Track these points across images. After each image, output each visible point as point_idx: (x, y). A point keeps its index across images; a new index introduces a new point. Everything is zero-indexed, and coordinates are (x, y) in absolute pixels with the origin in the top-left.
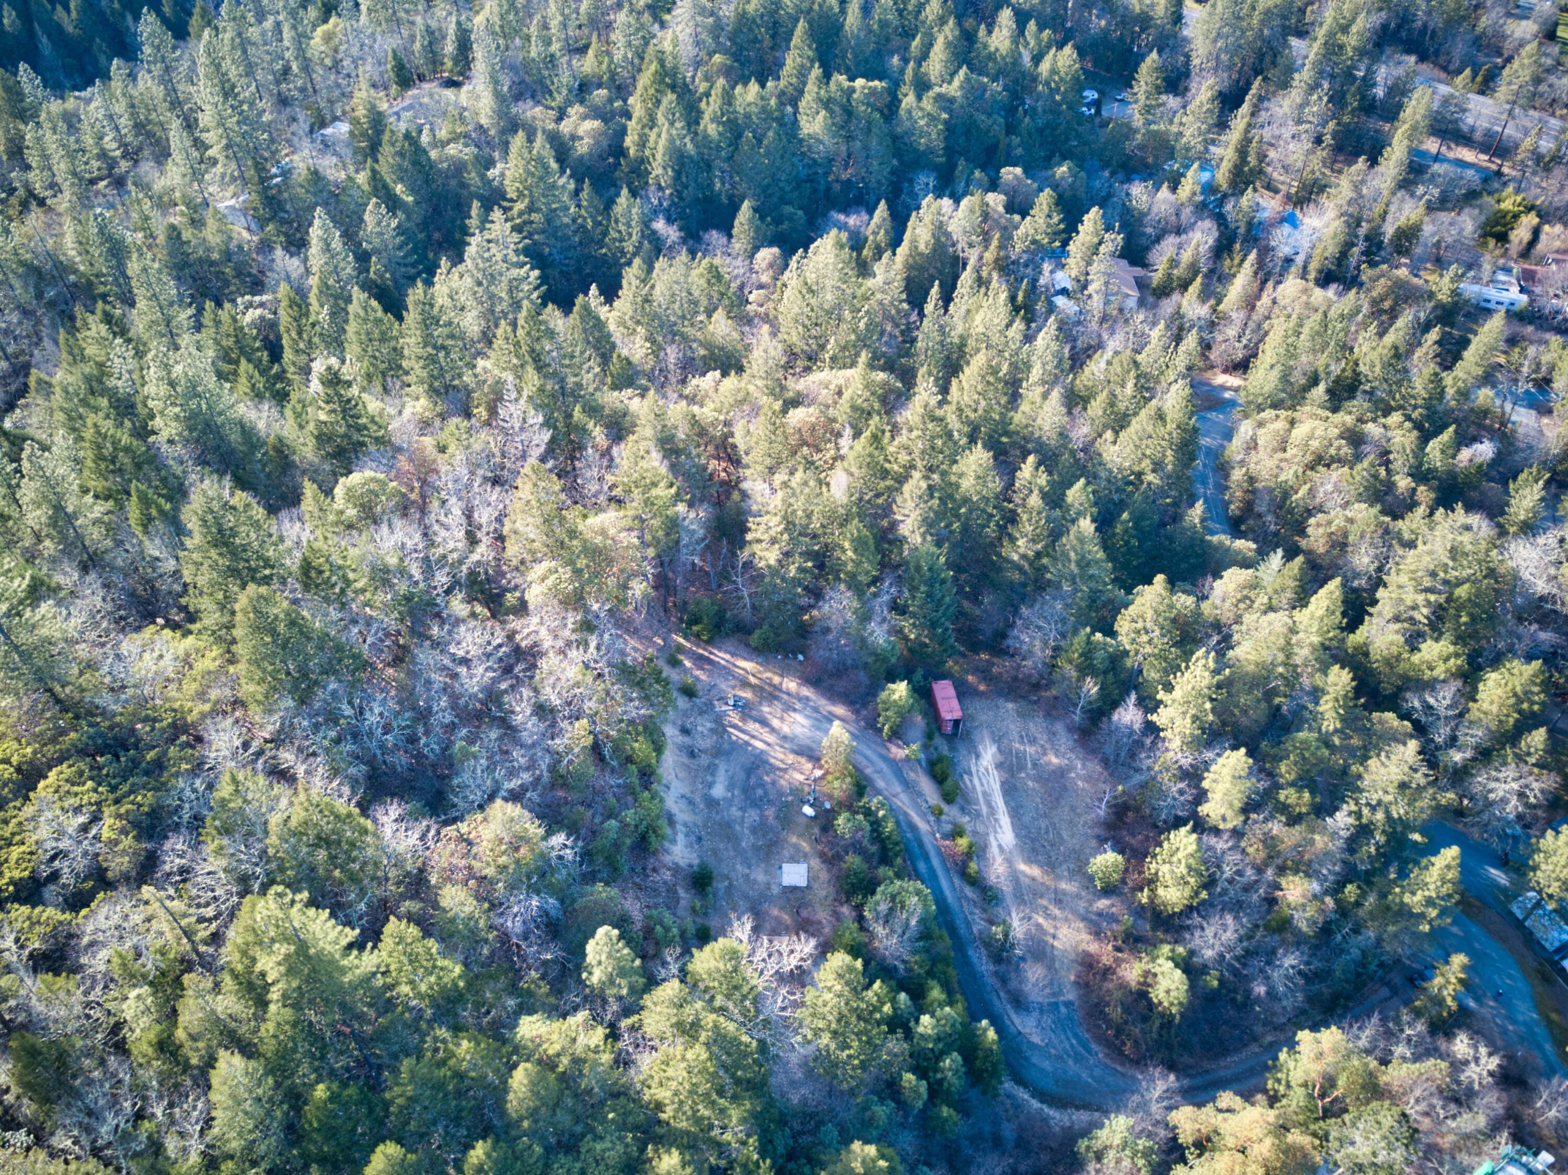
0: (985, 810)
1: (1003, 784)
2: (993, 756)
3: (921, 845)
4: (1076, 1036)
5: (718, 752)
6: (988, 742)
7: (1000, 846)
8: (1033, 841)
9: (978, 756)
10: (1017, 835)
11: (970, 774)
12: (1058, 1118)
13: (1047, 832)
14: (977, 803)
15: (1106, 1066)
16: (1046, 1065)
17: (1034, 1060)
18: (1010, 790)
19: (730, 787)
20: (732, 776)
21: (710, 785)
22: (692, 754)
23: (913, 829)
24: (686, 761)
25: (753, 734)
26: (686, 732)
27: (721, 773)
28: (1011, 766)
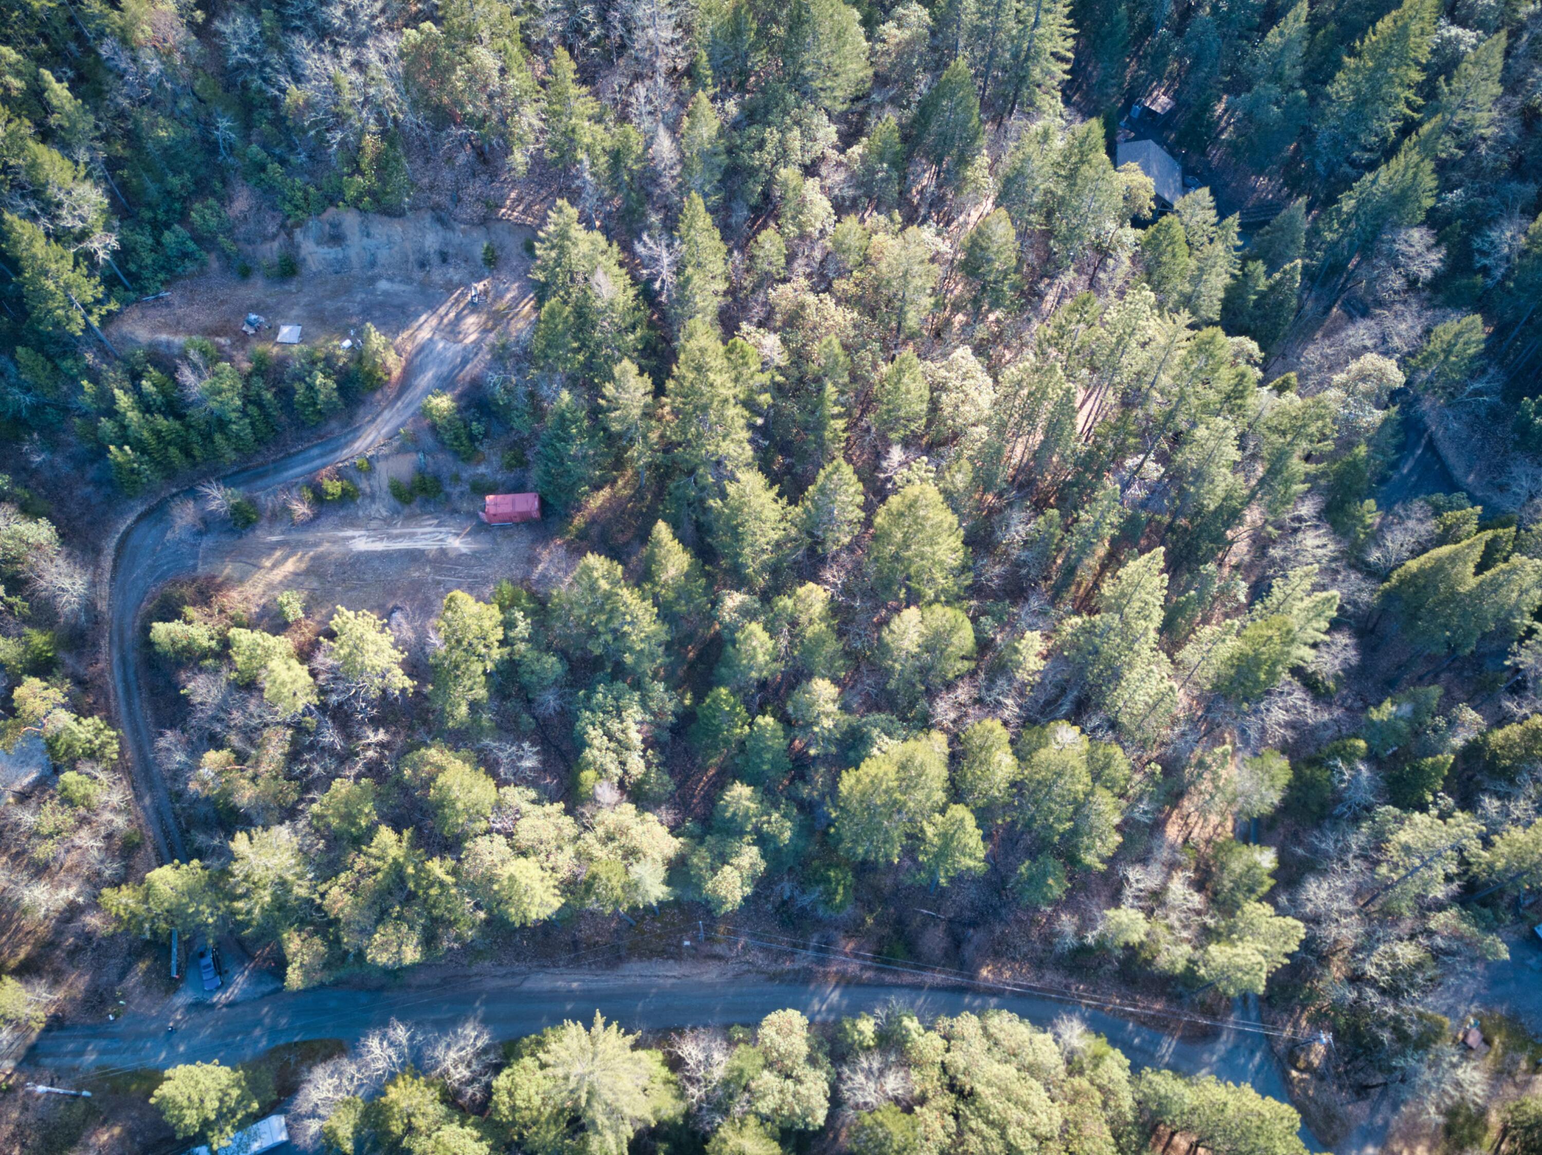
0: (395, 531)
1: (422, 552)
2: (456, 549)
3: (333, 451)
4: (169, 570)
5: (424, 286)
6: (474, 546)
7: (353, 538)
8: (352, 565)
9: (457, 535)
10: (361, 554)
11: (438, 525)
12: (110, 546)
13: (359, 579)
14: (403, 526)
15: (146, 593)
16: (149, 541)
17: (154, 532)
18: (415, 557)
19: (386, 293)
20: (396, 294)
21: (391, 280)
22: (422, 265)
23: (347, 445)
24: (412, 258)
25: (442, 310)
26: (444, 258)
27: (403, 287)
28: (441, 562)
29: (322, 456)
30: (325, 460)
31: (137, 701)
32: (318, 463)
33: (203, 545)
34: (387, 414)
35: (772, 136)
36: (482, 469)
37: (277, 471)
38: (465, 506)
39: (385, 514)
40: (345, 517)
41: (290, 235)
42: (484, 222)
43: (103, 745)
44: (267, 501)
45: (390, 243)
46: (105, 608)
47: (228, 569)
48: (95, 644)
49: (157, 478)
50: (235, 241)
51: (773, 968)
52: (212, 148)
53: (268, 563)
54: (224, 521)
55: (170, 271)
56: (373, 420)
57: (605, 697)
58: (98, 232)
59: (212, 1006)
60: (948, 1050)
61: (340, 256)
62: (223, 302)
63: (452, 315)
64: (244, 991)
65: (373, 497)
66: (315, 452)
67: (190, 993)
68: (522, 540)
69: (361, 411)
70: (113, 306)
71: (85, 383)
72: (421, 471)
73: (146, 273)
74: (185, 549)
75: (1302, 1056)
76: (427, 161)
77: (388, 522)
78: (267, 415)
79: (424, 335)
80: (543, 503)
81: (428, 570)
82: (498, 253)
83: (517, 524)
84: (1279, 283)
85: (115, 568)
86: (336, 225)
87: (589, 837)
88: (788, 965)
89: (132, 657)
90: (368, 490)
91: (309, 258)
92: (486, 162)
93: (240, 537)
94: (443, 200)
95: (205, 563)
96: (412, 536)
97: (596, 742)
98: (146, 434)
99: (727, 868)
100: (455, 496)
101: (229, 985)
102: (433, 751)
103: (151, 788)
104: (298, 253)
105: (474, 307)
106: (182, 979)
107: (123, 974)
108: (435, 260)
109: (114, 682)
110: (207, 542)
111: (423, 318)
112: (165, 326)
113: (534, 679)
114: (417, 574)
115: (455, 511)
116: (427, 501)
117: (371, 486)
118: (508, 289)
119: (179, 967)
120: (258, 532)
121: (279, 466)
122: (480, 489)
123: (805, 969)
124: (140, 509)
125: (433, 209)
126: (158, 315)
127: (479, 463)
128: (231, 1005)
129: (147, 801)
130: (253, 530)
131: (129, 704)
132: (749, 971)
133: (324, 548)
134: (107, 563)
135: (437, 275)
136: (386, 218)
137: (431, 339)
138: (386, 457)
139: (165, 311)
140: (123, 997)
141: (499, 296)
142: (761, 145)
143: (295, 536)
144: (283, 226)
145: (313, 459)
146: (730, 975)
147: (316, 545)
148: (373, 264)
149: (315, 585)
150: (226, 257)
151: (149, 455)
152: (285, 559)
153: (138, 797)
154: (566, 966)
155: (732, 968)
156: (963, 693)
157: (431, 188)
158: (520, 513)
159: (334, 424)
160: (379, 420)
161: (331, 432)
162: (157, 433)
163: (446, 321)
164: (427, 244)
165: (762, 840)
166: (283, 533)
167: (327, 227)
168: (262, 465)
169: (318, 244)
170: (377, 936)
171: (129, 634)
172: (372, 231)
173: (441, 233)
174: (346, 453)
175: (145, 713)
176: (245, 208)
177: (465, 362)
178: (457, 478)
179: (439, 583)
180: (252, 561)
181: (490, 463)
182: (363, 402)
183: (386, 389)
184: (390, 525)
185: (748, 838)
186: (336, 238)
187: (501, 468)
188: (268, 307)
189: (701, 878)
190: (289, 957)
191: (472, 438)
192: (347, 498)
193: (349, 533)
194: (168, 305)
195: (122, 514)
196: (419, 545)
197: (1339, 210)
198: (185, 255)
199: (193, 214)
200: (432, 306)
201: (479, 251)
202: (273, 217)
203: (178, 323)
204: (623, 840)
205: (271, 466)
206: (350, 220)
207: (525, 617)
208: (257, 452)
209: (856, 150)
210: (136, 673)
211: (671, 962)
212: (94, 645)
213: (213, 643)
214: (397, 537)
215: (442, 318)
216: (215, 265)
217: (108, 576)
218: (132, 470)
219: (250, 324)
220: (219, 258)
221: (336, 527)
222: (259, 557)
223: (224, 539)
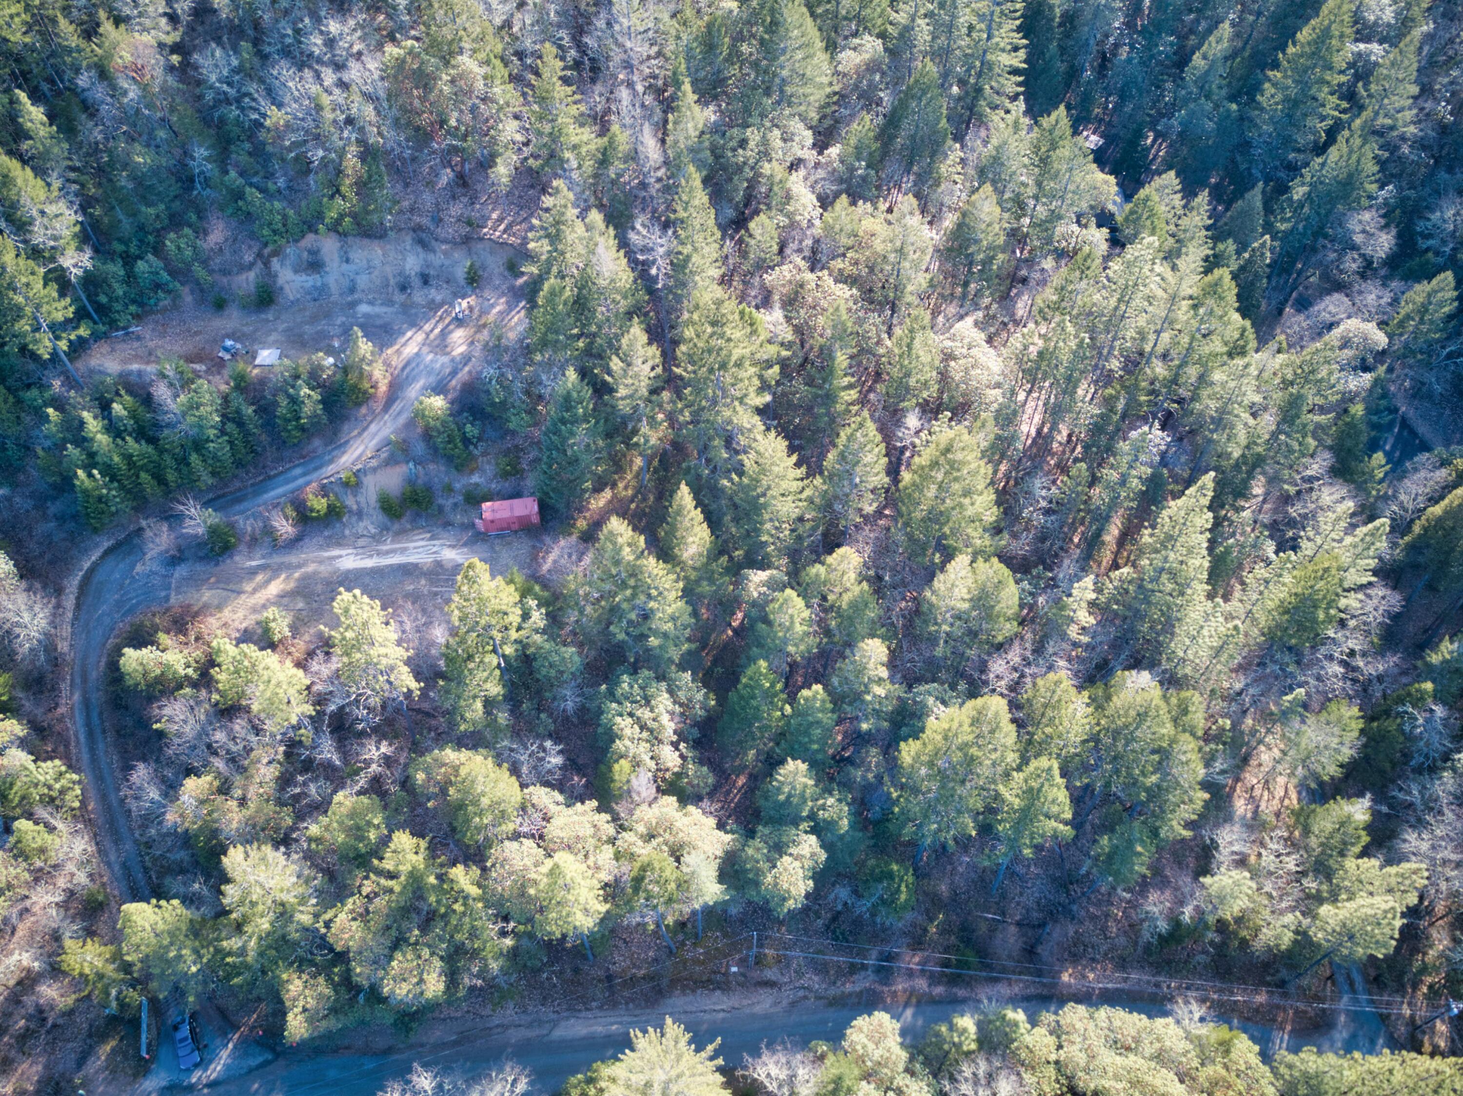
0: (385, 548)
1: (416, 566)
2: (451, 560)
3: (316, 469)
4: (138, 604)
5: (406, 307)
7: (340, 557)
8: (341, 583)
9: (452, 547)
10: (349, 571)
11: (431, 539)
12: (72, 584)
14: (393, 542)
16: (117, 576)
17: (121, 566)
18: (408, 571)
19: (366, 316)
20: (378, 316)
21: (371, 303)
22: (403, 288)
23: (331, 461)
24: (392, 282)
25: (427, 327)
26: (425, 280)
27: (384, 309)
28: (438, 574)
29: (304, 474)
30: (308, 478)
31: (101, 746)
32: (301, 481)
33: (177, 575)
34: (373, 428)
35: (753, 136)
36: (475, 479)
37: (257, 494)
38: (458, 518)
39: (373, 531)
40: (330, 537)
41: (267, 264)
42: (466, 240)
43: (63, 792)
44: (247, 525)
45: (370, 268)
46: (66, 649)
47: (207, 595)
48: (55, 688)
49: (126, 506)
50: (211, 272)
51: (832, 992)
52: (187, 181)
53: (248, 587)
54: (201, 545)
55: (141, 305)
56: (360, 434)
57: (632, 687)
58: (71, 252)
59: (191, 1088)
60: (1060, 1047)
61: (319, 284)
62: (197, 333)
63: (437, 331)
64: (227, 1067)
65: (360, 514)
66: (298, 471)
67: (163, 1075)
68: (522, 547)
69: (346, 427)
70: (83, 331)
71: (50, 411)
72: (411, 481)
73: (117, 306)
74: (156, 581)
75: (1426, 1039)
76: (407, 185)
77: (377, 539)
78: (247, 434)
79: (411, 349)
80: (543, 507)
81: (423, 582)
82: (480, 273)
83: (516, 532)
84: (1249, 261)
85: (78, 606)
86: (314, 252)
87: (628, 837)
88: (849, 988)
89: (97, 698)
90: (355, 507)
91: (287, 287)
92: (465, 185)
93: (217, 564)
94: (425, 221)
95: (178, 593)
96: (403, 550)
97: (628, 732)
98: (116, 459)
99: (786, 859)
100: (447, 509)
101: (211, 1061)
102: (448, 751)
103: (117, 841)
104: (275, 282)
105: (459, 322)
106: (153, 1059)
107: (81, 1061)
108: (416, 282)
109: (76, 728)
110: (181, 571)
111: (409, 334)
112: (137, 358)
113: (553, 673)
114: (412, 587)
115: (447, 524)
116: (418, 515)
117: (358, 503)
118: (493, 306)
119: (149, 1045)
120: (237, 558)
121: (259, 488)
122: (474, 499)
123: (868, 990)
124: (106, 544)
125: (414, 231)
126: (127, 349)
127: (472, 472)
128: (212, 1085)
129: (113, 857)
130: (231, 557)
131: (92, 750)
132: (805, 997)
133: (311, 568)
134: (70, 602)
135: (419, 296)
136: (366, 241)
137: (417, 354)
138: (374, 470)
139: (136, 344)
140: (83, 1085)
141: (483, 312)
142: (743, 143)
143: (277, 559)
144: (259, 255)
145: (296, 478)
146: (785, 1003)
147: (299, 566)
148: (352, 290)
149: (301, 605)
150: (200, 289)
151: (119, 481)
152: (267, 582)
153: (101, 851)
154: (600, 1008)
155: (787, 995)
156: (1014, 656)
157: (412, 210)
158: (520, 518)
159: (317, 442)
160: (365, 434)
161: (314, 451)
162: (128, 458)
163: (432, 336)
164: (408, 267)
165: (818, 829)
166: (263, 557)
167: (305, 254)
168: (240, 490)
169: (296, 271)
170: (394, 964)
171: (94, 675)
172: (352, 255)
173: (422, 256)
174: (331, 469)
175: (110, 758)
176: (220, 239)
177: (454, 373)
178: (449, 489)
179: (436, 594)
180: (231, 586)
181: (484, 471)
182: (347, 418)
183: (371, 403)
184: (379, 542)
185: (804, 826)
186: (315, 265)
187: (495, 476)
188: (244, 335)
189: (759, 872)
190: (288, 1004)
191: (467, 441)
192: (334, 514)
193: (336, 552)
194: (139, 338)
195: (86, 551)
196: (412, 559)
197: (1290, 199)
198: (157, 286)
199: (168, 243)
200: (414, 324)
201: (460, 273)
202: (250, 247)
203: (150, 354)
204: (667, 835)
205: (250, 490)
206: (329, 246)
207: (539, 606)
208: (235, 476)
209: (834, 151)
210: (101, 714)
211: (718, 993)
212: (53, 689)
213: (190, 671)
214: (388, 552)
215: (428, 335)
216: (189, 299)
217: (70, 615)
218: (100, 499)
219: (226, 350)
220: (192, 292)
221: (321, 548)
222: (241, 582)
223: (199, 567)
